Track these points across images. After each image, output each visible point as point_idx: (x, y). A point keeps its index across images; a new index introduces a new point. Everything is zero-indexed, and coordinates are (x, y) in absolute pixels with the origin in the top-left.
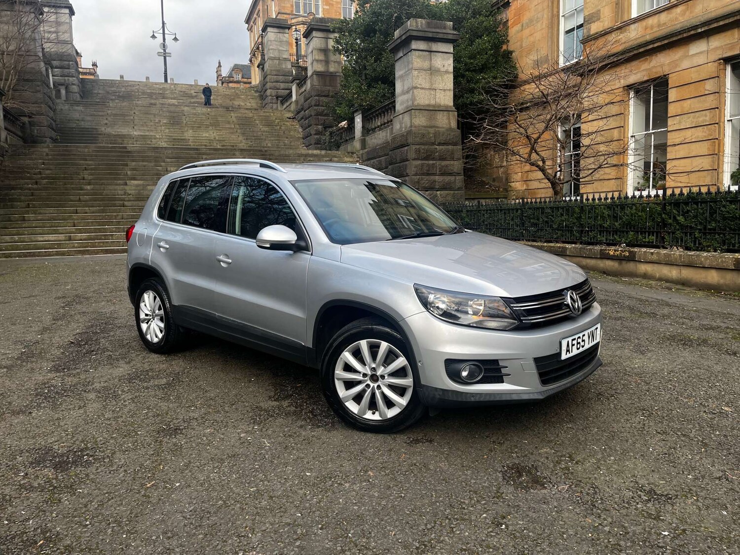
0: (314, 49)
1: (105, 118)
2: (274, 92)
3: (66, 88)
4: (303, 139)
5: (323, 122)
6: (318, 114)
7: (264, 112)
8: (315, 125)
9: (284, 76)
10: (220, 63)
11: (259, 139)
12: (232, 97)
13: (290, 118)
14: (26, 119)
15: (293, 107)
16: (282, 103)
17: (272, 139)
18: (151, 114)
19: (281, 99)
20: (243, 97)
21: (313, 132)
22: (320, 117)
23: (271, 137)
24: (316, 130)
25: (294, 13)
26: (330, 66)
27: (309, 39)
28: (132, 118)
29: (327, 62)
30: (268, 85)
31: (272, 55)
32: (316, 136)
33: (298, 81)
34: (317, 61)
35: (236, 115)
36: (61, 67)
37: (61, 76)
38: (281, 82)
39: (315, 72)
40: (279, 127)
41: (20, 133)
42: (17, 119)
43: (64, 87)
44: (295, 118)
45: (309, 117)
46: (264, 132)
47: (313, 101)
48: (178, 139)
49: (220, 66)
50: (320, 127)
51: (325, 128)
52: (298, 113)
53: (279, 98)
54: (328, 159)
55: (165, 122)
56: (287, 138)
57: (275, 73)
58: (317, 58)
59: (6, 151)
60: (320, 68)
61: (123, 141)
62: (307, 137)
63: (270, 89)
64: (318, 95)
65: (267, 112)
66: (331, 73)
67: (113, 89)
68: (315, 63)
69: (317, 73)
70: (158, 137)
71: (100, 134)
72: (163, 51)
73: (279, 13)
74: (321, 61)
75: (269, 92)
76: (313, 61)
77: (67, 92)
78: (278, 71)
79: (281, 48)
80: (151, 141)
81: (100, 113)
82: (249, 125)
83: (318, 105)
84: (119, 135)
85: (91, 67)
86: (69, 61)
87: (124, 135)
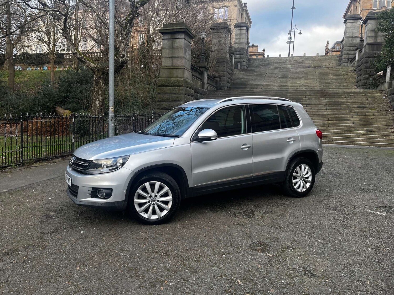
0: (368, 30)
1: (252, 77)
2: (346, 56)
3: (241, 64)
4: (357, 82)
5: (369, 72)
6: (366, 68)
7: (336, 68)
8: (364, 74)
9: (354, 46)
10: (328, 41)
11: (329, 84)
12: (322, 61)
13: (352, 71)
14: (218, 79)
15: (355, 65)
16: (351, 62)
17: (337, 83)
18: (274, 73)
19: (350, 60)
20: (329, 60)
21: (362, 78)
22: (367, 70)
23: (336, 82)
24: (364, 77)
25: (373, 8)
26: (378, 39)
27: (366, 24)
28: (265, 76)
29: (376, 37)
30: (344, 52)
31: (348, 36)
32: (364, 81)
33: (360, 49)
34: (369, 37)
35: (319, 71)
36: (240, 54)
37: (239, 58)
38: (352, 50)
39: (367, 43)
40: (343, 77)
41: (215, 85)
42: (214, 79)
43: (240, 63)
44: (355, 71)
45: (361, 70)
46: (332, 80)
47: (364, 61)
48: (283, 85)
49: (328, 43)
50: (367, 75)
51: (371, 75)
52: (357, 67)
53: (349, 60)
54: (363, 94)
55: (279, 77)
56: (346, 82)
57: (348, 45)
58: (369, 35)
59: (206, 93)
60: (371, 41)
61: (257, 87)
62: (359, 81)
63: (344, 55)
64: (368, 57)
65: (338, 68)
66: (379, 43)
67: (262, 62)
68: (368, 38)
69: (368, 44)
70: (274, 84)
71: (248, 84)
72: (289, 41)
73: (362, 10)
74: (372, 36)
75: (343, 57)
76: (367, 37)
77: (241, 65)
78: (351, 44)
79: (354, 31)
80: (270, 87)
81: (251, 75)
82: (325, 76)
83: (368, 63)
84: (257, 84)
85: (262, 51)
86: (244, 51)
87: (259, 84)
